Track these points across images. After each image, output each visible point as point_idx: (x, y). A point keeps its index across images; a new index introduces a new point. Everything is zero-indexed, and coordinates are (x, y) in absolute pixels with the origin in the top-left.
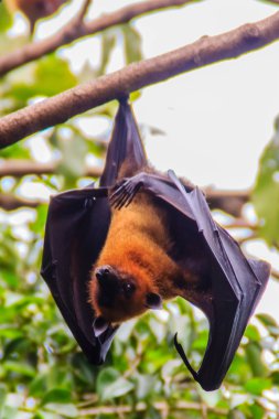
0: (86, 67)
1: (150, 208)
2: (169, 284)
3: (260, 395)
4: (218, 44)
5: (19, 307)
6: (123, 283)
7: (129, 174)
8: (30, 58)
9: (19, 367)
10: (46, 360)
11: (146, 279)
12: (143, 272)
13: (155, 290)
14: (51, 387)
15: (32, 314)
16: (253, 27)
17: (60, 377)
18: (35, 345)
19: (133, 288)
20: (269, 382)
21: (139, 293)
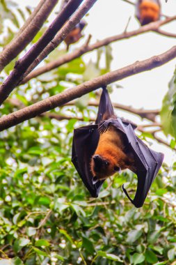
0: (90, 62)
1: (115, 133)
2: (123, 163)
3: (162, 196)
4: (143, 64)
5: (62, 162)
6: (104, 162)
7: (107, 119)
8: (66, 61)
9: (62, 187)
10: (73, 184)
11: (114, 161)
12: (112, 158)
13: (118, 165)
14: (75, 194)
15: (67, 165)
16: (157, 57)
17: (80, 191)
18: (69, 178)
19: (109, 164)
20: (166, 190)
21: (111, 166)
